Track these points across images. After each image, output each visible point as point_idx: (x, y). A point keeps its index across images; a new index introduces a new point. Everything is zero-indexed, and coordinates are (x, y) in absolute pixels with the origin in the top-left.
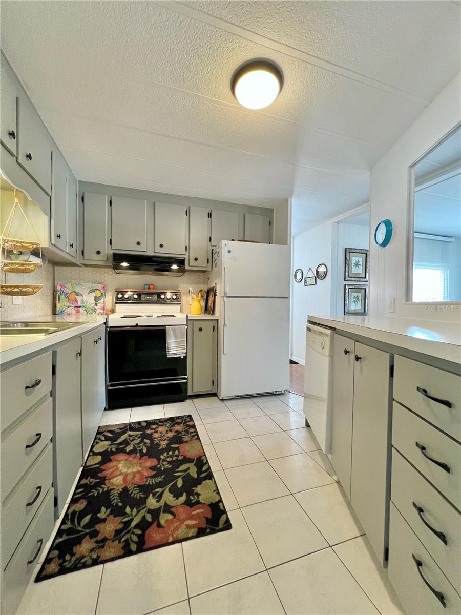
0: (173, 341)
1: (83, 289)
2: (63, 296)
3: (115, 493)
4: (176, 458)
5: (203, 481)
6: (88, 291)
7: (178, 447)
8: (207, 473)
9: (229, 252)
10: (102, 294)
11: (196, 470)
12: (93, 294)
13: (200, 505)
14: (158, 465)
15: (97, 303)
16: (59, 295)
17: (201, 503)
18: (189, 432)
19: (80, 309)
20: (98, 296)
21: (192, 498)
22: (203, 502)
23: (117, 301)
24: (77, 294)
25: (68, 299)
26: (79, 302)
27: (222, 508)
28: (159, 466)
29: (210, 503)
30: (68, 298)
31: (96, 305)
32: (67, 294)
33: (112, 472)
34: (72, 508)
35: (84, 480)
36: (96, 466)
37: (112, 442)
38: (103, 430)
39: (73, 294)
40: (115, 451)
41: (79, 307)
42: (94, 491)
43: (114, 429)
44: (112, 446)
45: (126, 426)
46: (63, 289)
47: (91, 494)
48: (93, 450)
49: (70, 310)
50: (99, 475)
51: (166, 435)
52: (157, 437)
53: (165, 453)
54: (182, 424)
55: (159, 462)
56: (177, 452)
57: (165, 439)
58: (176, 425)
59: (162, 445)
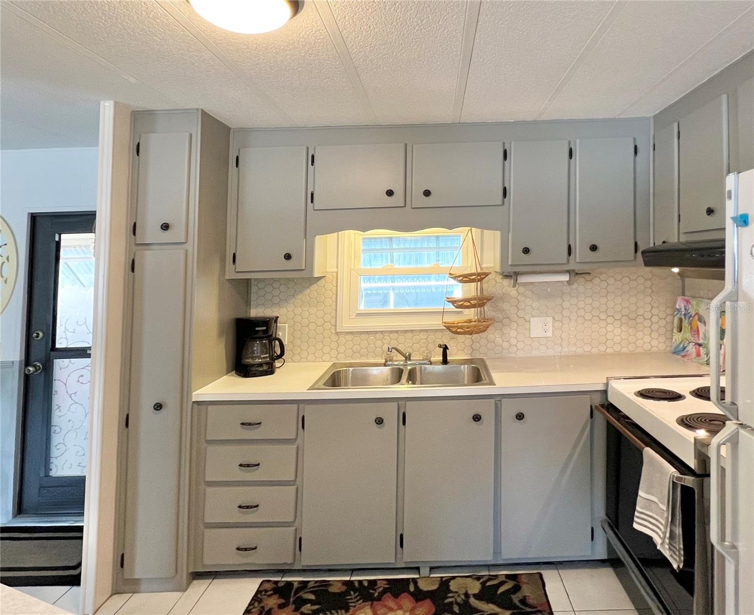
1: (707, 309)
19: (701, 349)
24: (701, 319)
25: (691, 328)
26: (701, 335)
30: (690, 324)
32: (691, 316)
33: (385, 606)
34: (336, 583)
35: (386, 583)
36: (412, 588)
37: (475, 596)
38: (524, 579)
39: (696, 317)
40: (446, 601)
41: (700, 345)
42: (357, 594)
43: (526, 591)
44: (463, 597)
45: (533, 607)
46: (687, 308)
47: (352, 593)
48: (459, 578)
49: (691, 349)
50: (389, 594)
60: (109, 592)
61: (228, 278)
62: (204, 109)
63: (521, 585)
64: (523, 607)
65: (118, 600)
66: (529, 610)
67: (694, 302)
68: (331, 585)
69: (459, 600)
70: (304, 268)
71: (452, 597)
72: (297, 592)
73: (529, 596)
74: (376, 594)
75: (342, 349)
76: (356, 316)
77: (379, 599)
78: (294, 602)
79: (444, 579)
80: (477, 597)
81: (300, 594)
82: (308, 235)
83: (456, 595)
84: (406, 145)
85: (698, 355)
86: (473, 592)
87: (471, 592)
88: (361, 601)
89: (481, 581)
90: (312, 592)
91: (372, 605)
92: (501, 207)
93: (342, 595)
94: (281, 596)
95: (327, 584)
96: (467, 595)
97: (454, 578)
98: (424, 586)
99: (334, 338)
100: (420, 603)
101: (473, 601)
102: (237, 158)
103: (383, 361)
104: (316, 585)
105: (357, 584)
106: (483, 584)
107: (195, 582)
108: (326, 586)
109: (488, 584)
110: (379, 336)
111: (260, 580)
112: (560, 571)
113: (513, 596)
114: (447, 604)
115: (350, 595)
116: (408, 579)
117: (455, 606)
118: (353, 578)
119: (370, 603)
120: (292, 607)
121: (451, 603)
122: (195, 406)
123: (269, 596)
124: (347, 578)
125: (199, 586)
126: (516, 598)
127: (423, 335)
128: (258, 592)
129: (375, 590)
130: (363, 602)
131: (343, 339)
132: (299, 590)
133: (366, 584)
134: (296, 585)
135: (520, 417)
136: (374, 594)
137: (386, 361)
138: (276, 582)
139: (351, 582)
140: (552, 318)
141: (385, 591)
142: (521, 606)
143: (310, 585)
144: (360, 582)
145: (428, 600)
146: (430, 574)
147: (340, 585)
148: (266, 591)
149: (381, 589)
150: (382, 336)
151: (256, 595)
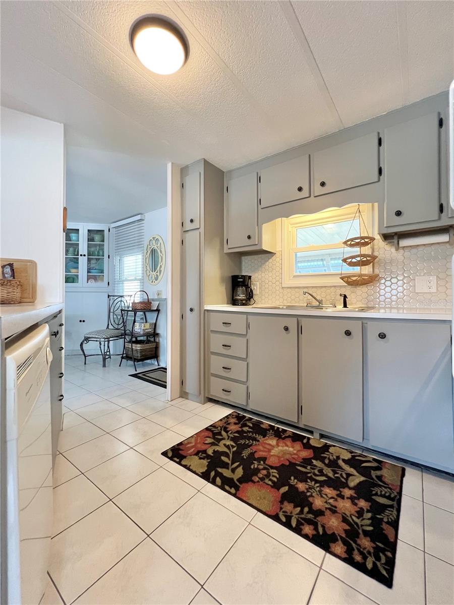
3: (259, 437)
4: (261, 476)
5: (208, 469)
7: (278, 490)
8: (211, 477)
11: (224, 475)
13: (194, 453)
14: (265, 463)
17: (194, 455)
21: (205, 455)
22: (192, 456)
27: (175, 459)
28: (262, 462)
29: (187, 457)
33: (285, 443)
35: (292, 433)
36: (305, 441)
37: (344, 460)
38: (388, 466)
40: (322, 455)
42: (273, 432)
43: (386, 473)
44: (335, 457)
45: (385, 483)
47: (271, 431)
48: (338, 447)
50: (290, 439)
51: (322, 499)
52: (322, 489)
53: (278, 476)
54: (344, 536)
55: (267, 465)
56: (270, 483)
57: (308, 491)
58: (348, 527)
59: (298, 482)
60: (179, 396)
61: (225, 252)
62: (205, 158)
63: (383, 468)
64: (377, 480)
65: (181, 399)
66: (381, 483)
68: (263, 424)
69: (331, 458)
70: (257, 243)
71: (328, 455)
72: (246, 421)
73: (385, 476)
74: (284, 436)
75: (285, 297)
76: (293, 277)
77: (284, 439)
78: (242, 424)
79: (327, 444)
81: (247, 422)
82: (259, 225)
83: (331, 455)
84: (310, 155)
86: (344, 458)
87: (342, 457)
88: (274, 436)
89: (353, 454)
90: (252, 423)
91: (278, 440)
92: (377, 183)
93: (266, 430)
94: (237, 420)
95: (262, 423)
96: (338, 458)
97: (334, 446)
98: (312, 443)
99: (281, 290)
100: (305, 450)
101: (340, 462)
102: (227, 188)
103: (306, 305)
104: (256, 421)
105: (276, 428)
106: (354, 456)
107: (209, 403)
108: (260, 423)
109: (357, 458)
111: (233, 411)
112: (424, 474)
113: (372, 472)
114: (322, 457)
115: (270, 431)
116: (305, 437)
117: (327, 459)
118: (276, 425)
119: (277, 438)
120: (240, 425)
121: (326, 457)
122: (206, 312)
123: (233, 418)
124: (273, 425)
125: (209, 405)
126: (374, 474)
128: (230, 415)
129: (284, 434)
131: (285, 291)
132: (247, 420)
133: (280, 430)
134: (247, 418)
135: (382, 336)
136: (282, 436)
137: (307, 305)
138: (239, 414)
139: (274, 426)
140: (436, 277)
141: (289, 437)
142: (375, 479)
143: (253, 420)
144: (278, 428)
145: (312, 450)
146: (320, 439)
147: (267, 425)
148: (233, 415)
149: (287, 435)
151: (228, 416)
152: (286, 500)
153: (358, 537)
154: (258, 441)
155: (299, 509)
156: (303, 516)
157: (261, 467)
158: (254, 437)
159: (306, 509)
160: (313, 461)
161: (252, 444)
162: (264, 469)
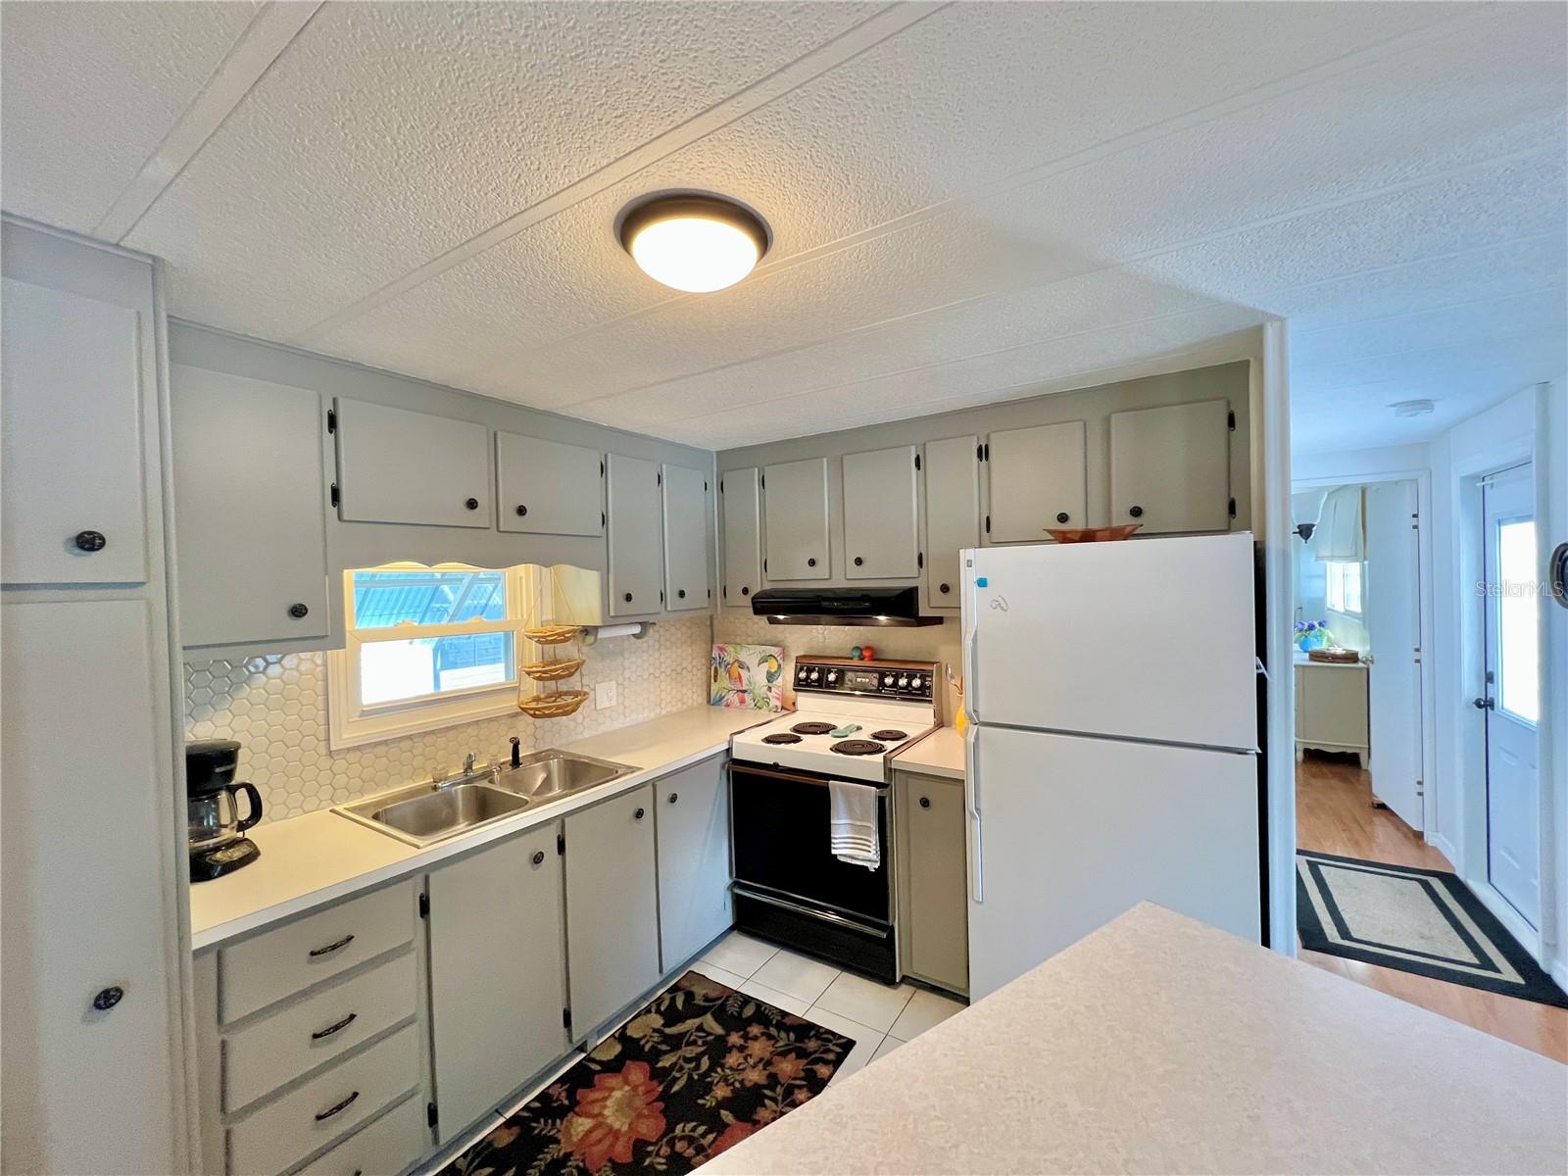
0: (843, 822)
1: (749, 655)
2: (723, 669)
3: (553, 1152)
4: (691, 1151)
6: (757, 662)
7: (727, 1125)
9: (982, 583)
10: (779, 666)
12: (765, 667)
14: (652, 1144)
15: (770, 685)
16: (716, 668)
18: (792, 1093)
19: (746, 694)
20: (773, 671)
23: (799, 685)
24: (742, 666)
25: (730, 675)
26: (745, 681)
28: (650, 1148)
30: (729, 672)
31: (770, 689)
32: (728, 664)
33: (594, 1102)
34: (497, 1133)
35: (559, 1085)
36: (595, 1067)
37: (664, 1025)
38: (685, 984)
39: (736, 664)
40: (646, 1049)
41: (744, 691)
42: (542, 1121)
43: (700, 991)
44: (656, 1034)
45: (720, 998)
46: (722, 656)
47: (534, 1125)
48: (630, 1024)
49: (732, 697)
50: (580, 1091)
51: (747, 1070)
52: (727, 1065)
53: (693, 1124)
54: (806, 1061)
55: (660, 1139)
56: (711, 1137)
57: (732, 1084)
58: (793, 1055)
59: (713, 1094)
63: (689, 989)
64: (713, 1004)
66: (720, 1002)
67: (730, 649)
69: (656, 1039)
71: (647, 1042)
73: (705, 994)
74: (566, 1102)
75: (342, 780)
76: (360, 716)
77: (576, 1103)
79: (617, 1035)
80: (666, 1025)
83: (648, 1037)
85: (742, 701)
86: (660, 1024)
87: (656, 1026)
88: (558, 1121)
89: (653, 1010)
91: (576, 1113)
93: (523, 1136)
95: (483, 1145)
96: (657, 1031)
97: (624, 1028)
98: (605, 1055)
99: (325, 763)
100: (624, 1072)
101: (668, 1031)
104: (469, 1158)
105: (525, 1114)
106: (658, 1011)
108: (485, 1148)
109: (662, 1008)
110: (407, 744)
113: (695, 1002)
114: (651, 1050)
115: (534, 1128)
116: (579, 1064)
117: (658, 1046)
118: (512, 1113)
119: (571, 1114)
121: (653, 1046)
126: (699, 1002)
127: (473, 731)
129: (558, 1100)
130: (562, 1120)
131: (341, 764)
133: (536, 1105)
135: (673, 799)
136: (561, 1104)
139: (515, 1118)
140: (616, 681)
141: (571, 1092)
142: (710, 1004)
144: (526, 1108)
145: (628, 1061)
147: (501, 1132)
149: (563, 1094)
150: (410, 742)
152: (750, 1117)
153: (805, 1049)
154: (568, 1155)
155: (767, 1102)
156: (780, 1098)
157: (665, 1150)
158: (547, 1166)
159: (767, 1092)
160: (660, 1064)
161: (577, 1167)
162: (671, 1143)
